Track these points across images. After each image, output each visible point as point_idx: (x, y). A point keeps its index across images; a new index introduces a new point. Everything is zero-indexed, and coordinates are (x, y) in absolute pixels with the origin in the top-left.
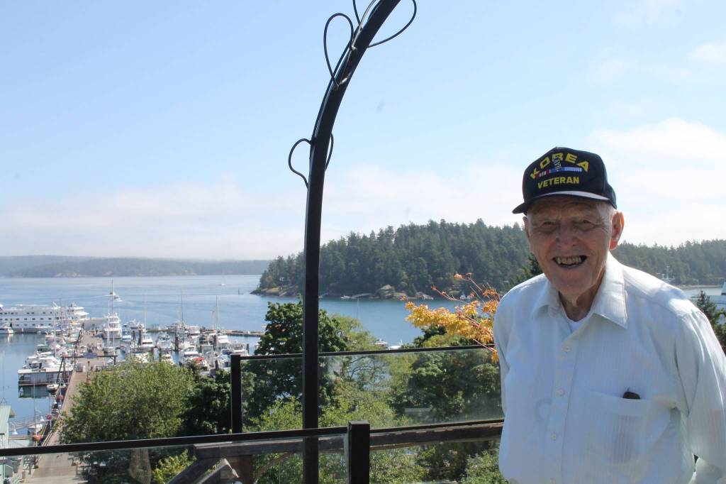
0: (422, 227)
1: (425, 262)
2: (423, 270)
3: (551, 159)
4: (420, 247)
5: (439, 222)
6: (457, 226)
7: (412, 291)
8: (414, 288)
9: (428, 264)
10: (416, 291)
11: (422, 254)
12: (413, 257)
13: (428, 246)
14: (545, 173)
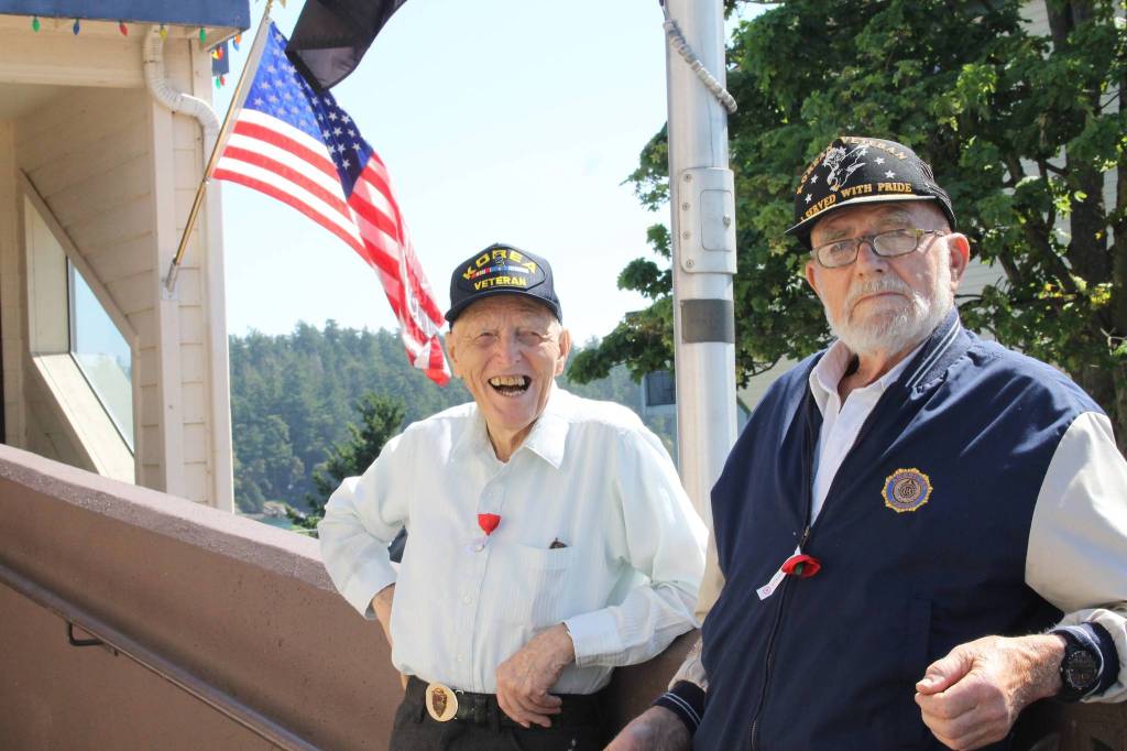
0: (281, 339)
1: (284, 427)
2: (278, 447)
3: (490, 256)
4: (272, 391)
5: (321, 327)
6: (366, 335)
7: (254, 498)
8: (258, 491)
9: (291, 430)
10: (262, 498)
11: (276, 407)
12: (253, 416)
13: (292, 386)
14: (483, 272)
